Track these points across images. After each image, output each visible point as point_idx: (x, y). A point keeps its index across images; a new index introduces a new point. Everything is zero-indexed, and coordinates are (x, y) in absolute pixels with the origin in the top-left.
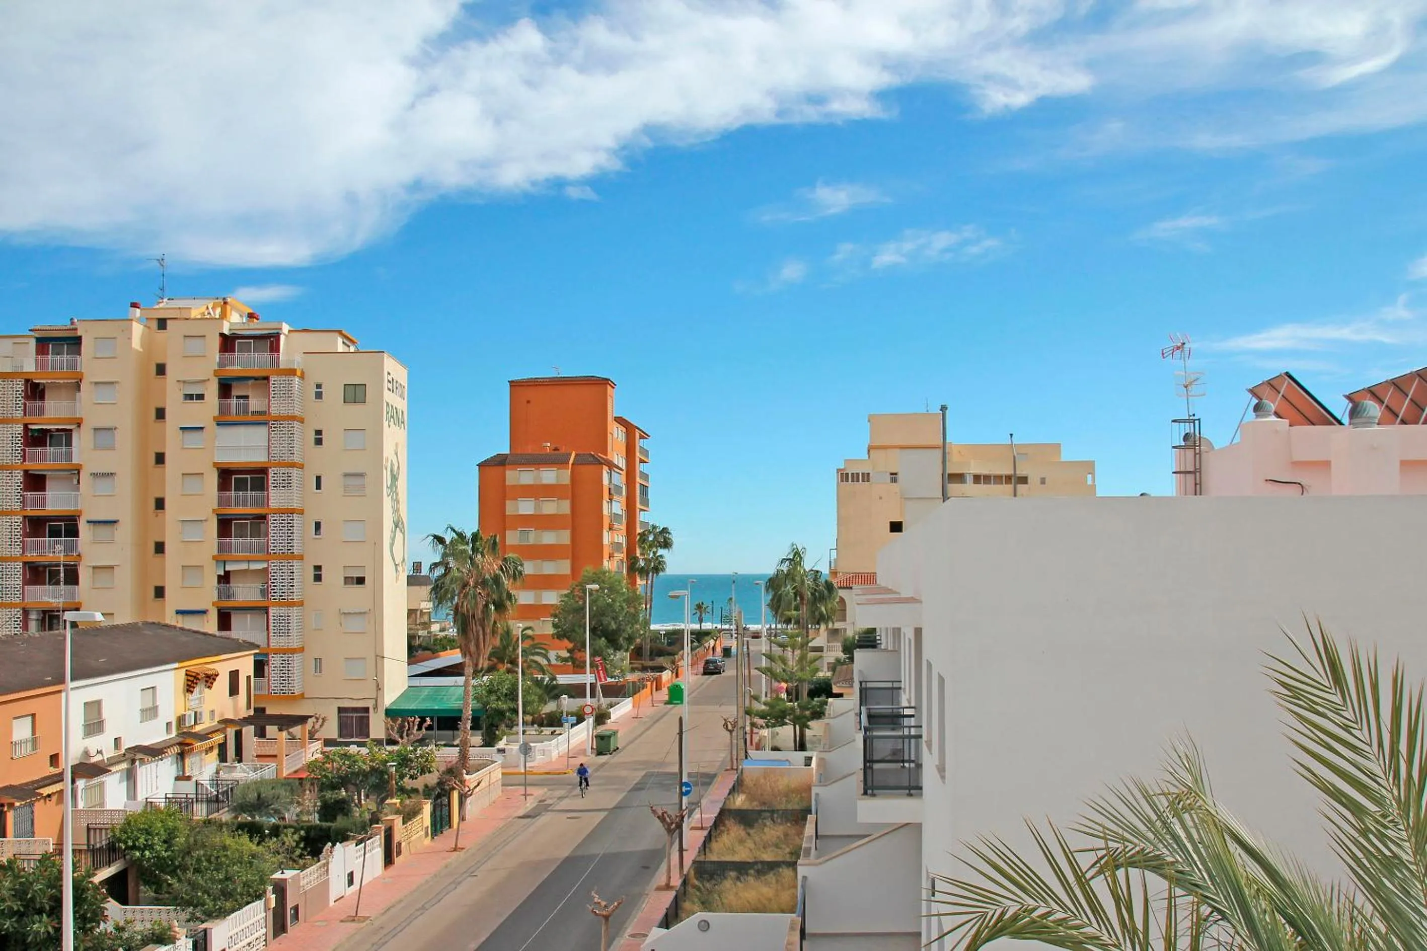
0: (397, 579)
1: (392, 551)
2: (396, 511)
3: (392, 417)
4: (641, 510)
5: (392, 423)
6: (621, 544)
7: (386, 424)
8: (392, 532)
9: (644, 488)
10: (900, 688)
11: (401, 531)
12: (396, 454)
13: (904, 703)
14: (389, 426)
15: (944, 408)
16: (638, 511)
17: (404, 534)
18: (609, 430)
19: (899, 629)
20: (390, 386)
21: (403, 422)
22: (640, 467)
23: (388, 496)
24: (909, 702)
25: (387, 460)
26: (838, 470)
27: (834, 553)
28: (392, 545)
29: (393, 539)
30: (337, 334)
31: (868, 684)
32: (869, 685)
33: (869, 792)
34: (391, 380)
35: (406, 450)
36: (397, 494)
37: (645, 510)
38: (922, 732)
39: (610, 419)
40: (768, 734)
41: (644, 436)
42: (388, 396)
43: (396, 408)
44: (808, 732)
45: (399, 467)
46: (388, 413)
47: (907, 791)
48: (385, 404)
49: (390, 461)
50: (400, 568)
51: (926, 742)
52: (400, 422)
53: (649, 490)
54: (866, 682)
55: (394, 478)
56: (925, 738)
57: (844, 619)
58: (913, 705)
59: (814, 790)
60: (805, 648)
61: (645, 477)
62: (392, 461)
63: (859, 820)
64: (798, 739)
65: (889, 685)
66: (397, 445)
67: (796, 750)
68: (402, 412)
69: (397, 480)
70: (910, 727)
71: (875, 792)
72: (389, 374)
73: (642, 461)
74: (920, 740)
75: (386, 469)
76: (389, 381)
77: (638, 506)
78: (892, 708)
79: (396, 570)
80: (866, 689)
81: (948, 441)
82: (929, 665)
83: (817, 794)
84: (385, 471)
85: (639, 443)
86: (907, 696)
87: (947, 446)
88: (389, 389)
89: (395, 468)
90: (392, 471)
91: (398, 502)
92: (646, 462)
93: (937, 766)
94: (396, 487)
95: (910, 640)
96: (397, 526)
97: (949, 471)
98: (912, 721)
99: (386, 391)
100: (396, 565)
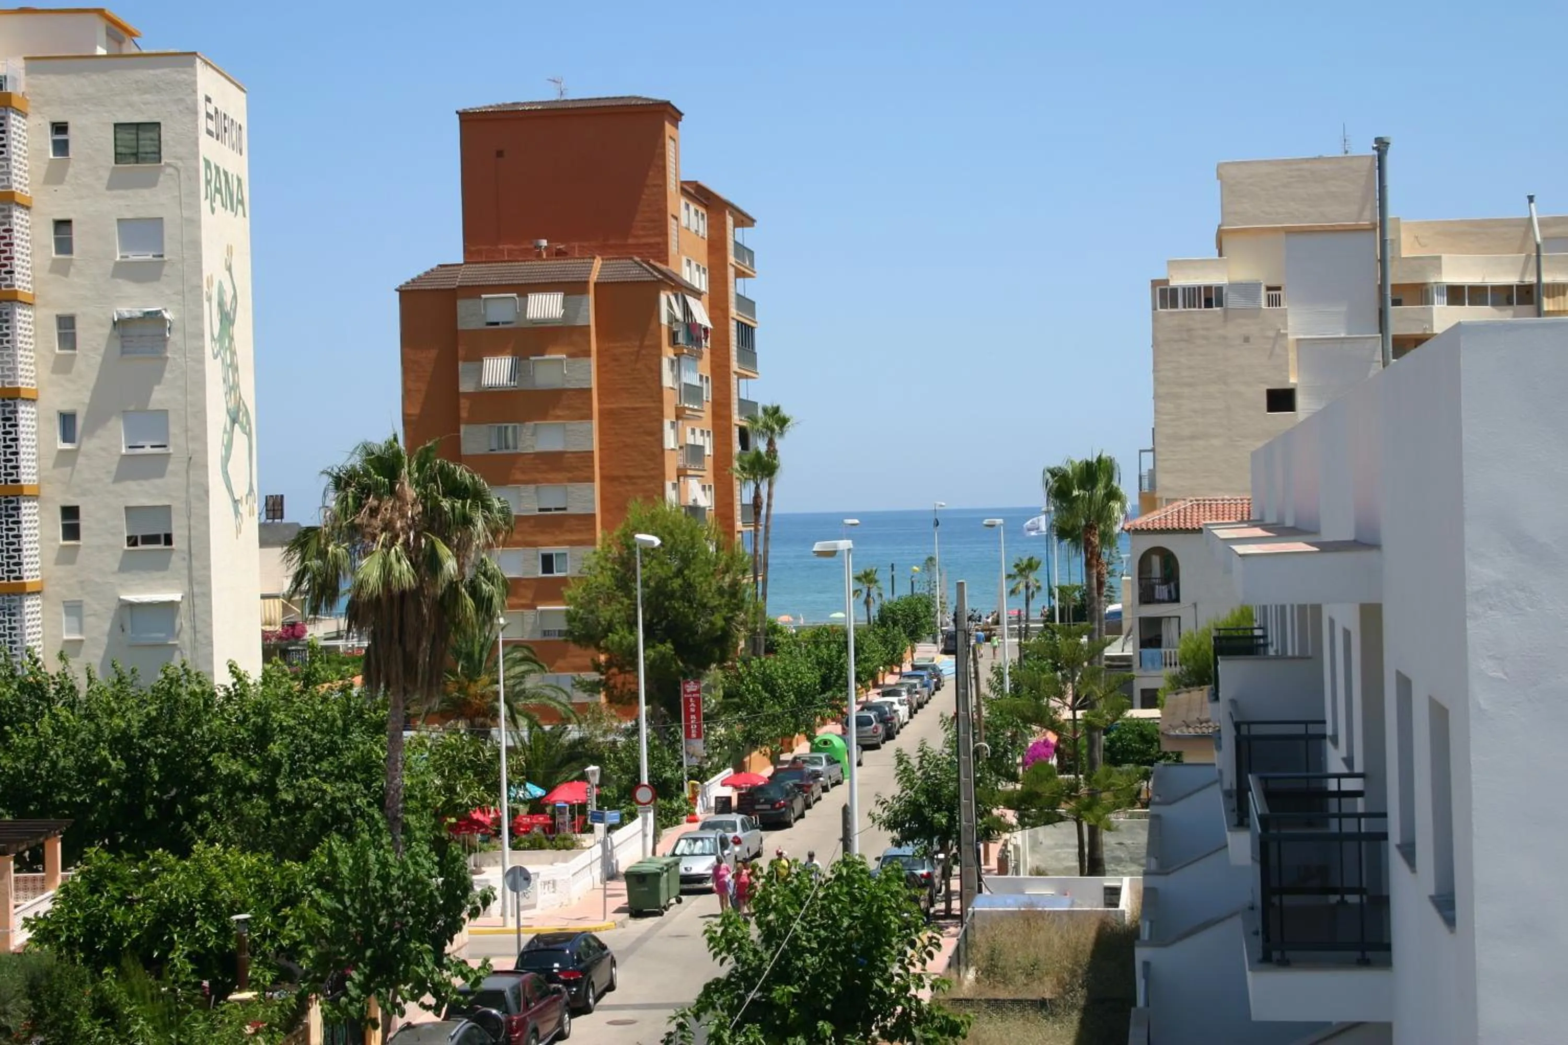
0: (239, 530)
1: (225, 473)
2: (233, 388)
3: (218, 191)
4: (740, 376)
5: (218, 204)
6: (702, 448)
7: (205, 205)
8: (225, 431)
9: (746, 333)
10: (1324, 736)
11: (243, 428)
12: (229, 269)
13: (1335, 764)
14: (213, 210)
15: (1382, 146)
16: (734, 378)
17: (249, 435)
18: (671, 210)
19: (1317, 609)
20: (212, 126)
21: (241, 202)
22: (736, 287)
23: (215, 357)
24: (1349, 761)
25: (210, 282)
26: (1155, 283)
27: (1148, 458)
28: (226, 459)
29: (228, 447)
30: (95, 17)
31: (1253, 727)
32: (1257, 730)
33: (1276, 955)
34: (213, 113)
35: (248, 259)
36: (233, 353)
37: (747, 377)
38: (1386, 825)
39: (672, 187)
40: (1024, 841)
41: (744, 220)
42: (208, 148)
43: (226, 174)
44: (1107, 839)
45: (235, 297)
46: (208, 182)
47: (1358, 954)
48: (202, 164)
49: (216, 284)
50: (243, 509)
51: (1399, 847)
52: (233, 203)
53: (756, 331)
54: (1249, 723)
55: (227, 319)
56: (1395, 838)
57: (1175, 598)
58: (1358, 768)
59: (1141, 954)
60: (1096, 659)
61: (747, 305)
62: (220, 283)
63: (1254, 1018)
64: (1086, 850)
65: (1300, 730)
66: (230, 250)
67: (1082, 874)
68: (239, 180)
69: (232, 323)
70: (1359, 816)
71: (1289, 954)
72: (208, 100)
73: (740, 274)
74: (1383, 843)
75: (209, 299)
76: (209, 116)
77: (735, 365)
78: (1307, 778)
79: (237, 512)
80: (1251, 739)
81: (1391, 214)
82: (1404, 684)
83: (1146, 964)
84: (206, 304)
85: (734, 235)
86: (1342, 751)
87: (1389, 226)
88: (209, 132)
89: (228, 298)
90: (221, 305)
91: (236, 369)
92: (750, 276)
93: (1431, 897)
94: (231, 339)
95: (1347, 634)
96: (234, 421)
97: (1394, 278)
98: (1360, 805)
99: (203, 138)
100: (236, 502)
